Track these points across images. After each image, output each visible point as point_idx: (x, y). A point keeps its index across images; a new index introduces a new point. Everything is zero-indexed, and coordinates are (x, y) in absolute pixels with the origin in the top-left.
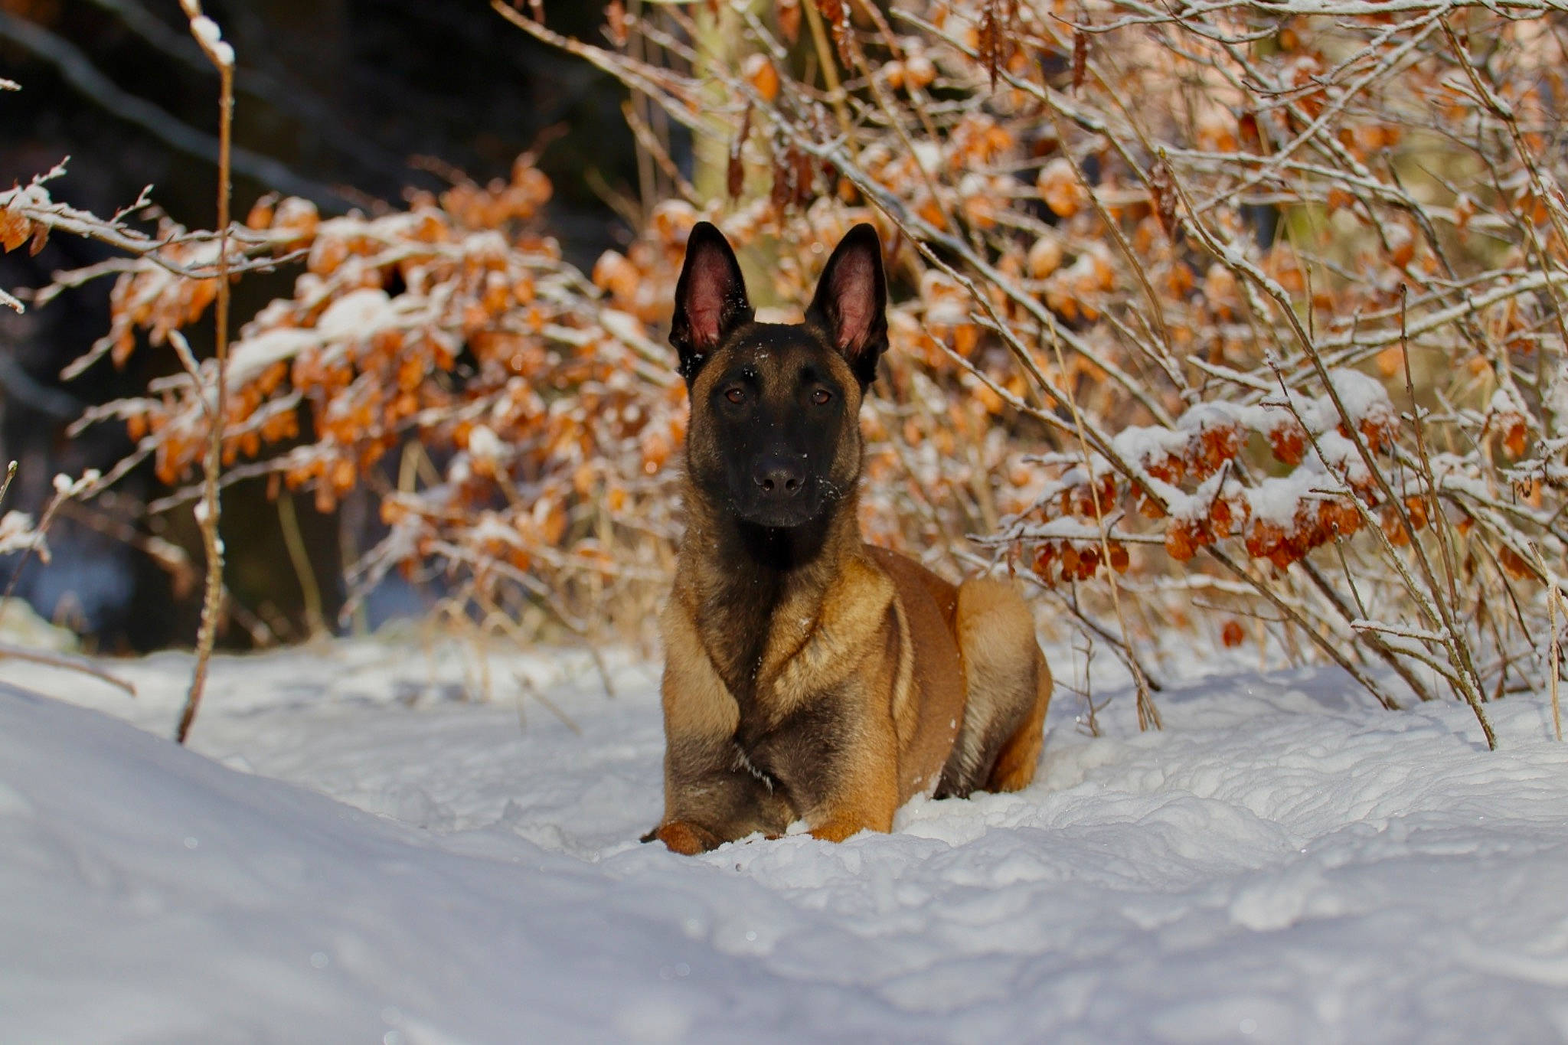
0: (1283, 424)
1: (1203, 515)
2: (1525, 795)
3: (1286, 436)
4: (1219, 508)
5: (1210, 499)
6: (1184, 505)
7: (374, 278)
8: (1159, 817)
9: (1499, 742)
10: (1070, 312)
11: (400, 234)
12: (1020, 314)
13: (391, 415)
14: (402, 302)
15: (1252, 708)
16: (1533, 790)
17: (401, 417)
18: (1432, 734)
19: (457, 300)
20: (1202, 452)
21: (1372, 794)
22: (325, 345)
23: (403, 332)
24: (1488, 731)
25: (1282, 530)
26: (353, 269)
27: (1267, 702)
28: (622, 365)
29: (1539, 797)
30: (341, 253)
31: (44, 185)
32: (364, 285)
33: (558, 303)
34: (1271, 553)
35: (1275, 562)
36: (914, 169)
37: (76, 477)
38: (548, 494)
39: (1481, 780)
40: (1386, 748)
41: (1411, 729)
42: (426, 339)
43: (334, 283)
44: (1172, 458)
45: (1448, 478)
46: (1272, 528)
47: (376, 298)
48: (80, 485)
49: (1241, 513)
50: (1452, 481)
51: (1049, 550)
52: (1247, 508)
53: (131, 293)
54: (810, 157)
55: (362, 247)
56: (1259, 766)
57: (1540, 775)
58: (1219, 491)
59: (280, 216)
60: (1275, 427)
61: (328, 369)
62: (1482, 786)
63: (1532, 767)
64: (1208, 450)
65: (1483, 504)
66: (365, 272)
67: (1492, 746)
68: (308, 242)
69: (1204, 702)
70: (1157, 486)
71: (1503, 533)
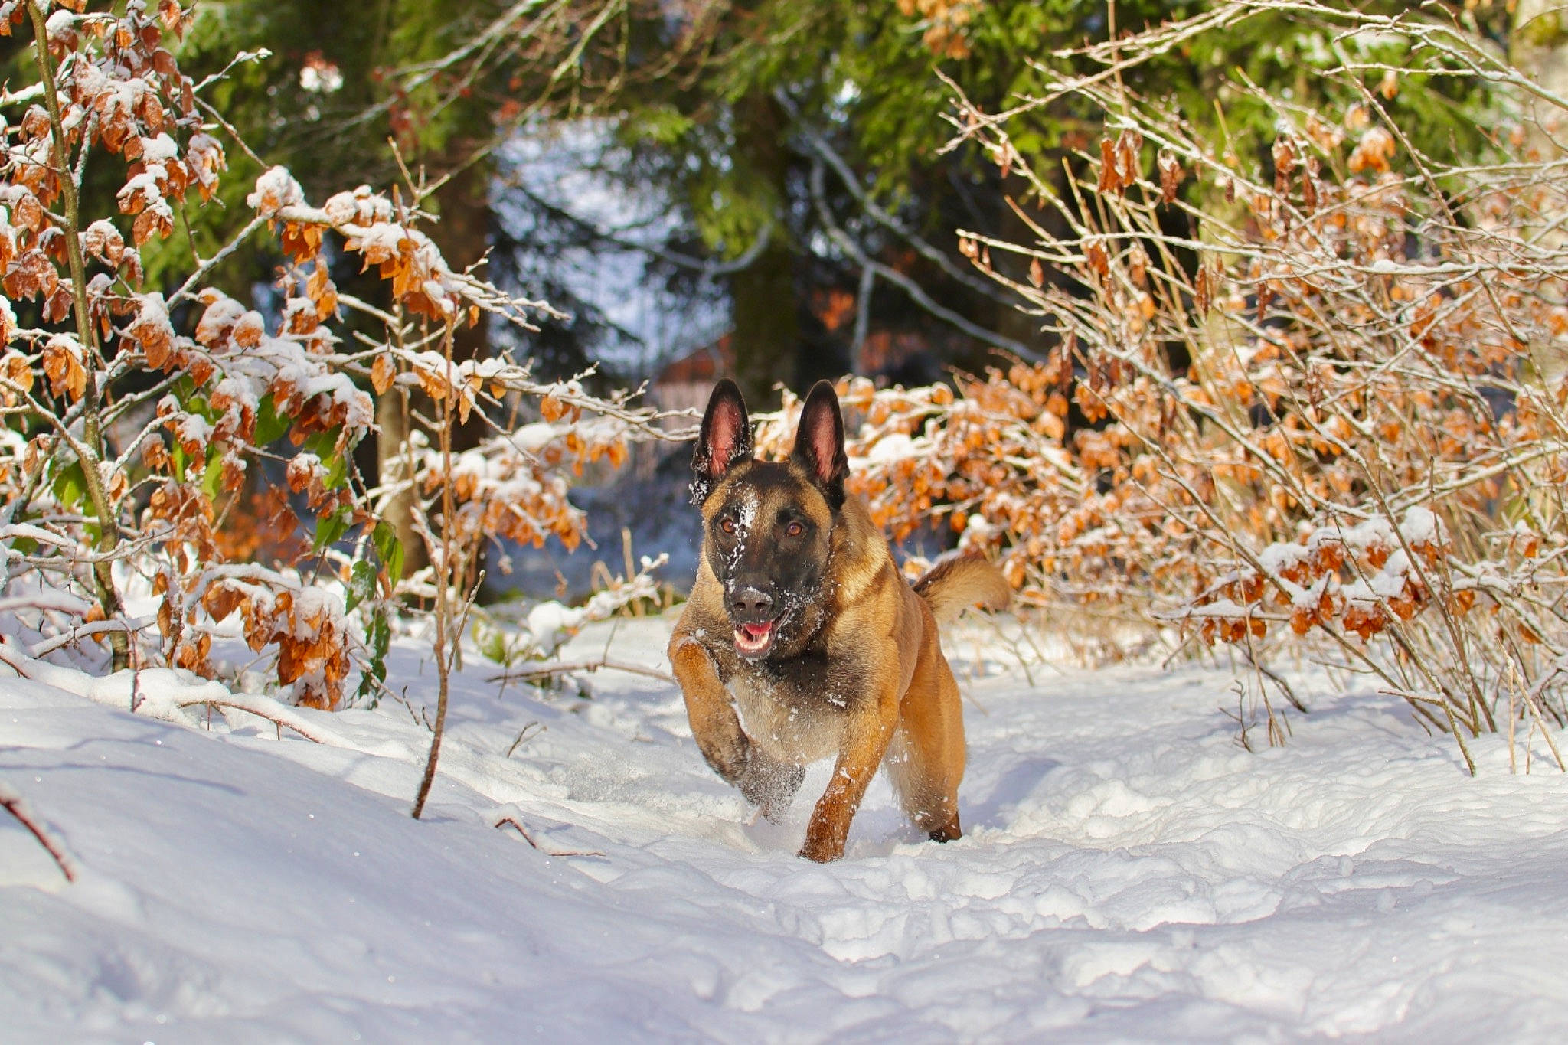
0: (1374, 542)
1: (1315, 606)
2: (1471, 823)
3: (1376, 550)
4: (1325, 599)
5: (1319, 596)
6: (1303, 597)
7: (905, 425)
8: (1209, 838)
9: (1477, 771)
10: (1323, 451)
11: (922, 399)
12: (1254, 459)
13: (914, 508)
14: (920, 441)
15: (1357, 726)
16: (1476, 818)
17: (920, 511)
18: (1441, 761)
19: (951, 439)
20: (1319, 561)
21: (1376, 814)
22: (872, 466)
23: (917, 459)
24: (1470, 763)
25: (1366, 613)
26: (893, 421)
27: (1368, 722)
28: (1052, 479)
29: (1478, 823)
30: (887, 411)
31: (580, 381)
32: (899, 431)
33: (1016, 441)
34: (1359, 629)
35: (1361, 633)
36: (1235, 361)
37: (654, 558)
38: (1013, 557)
39: (1444, 809)
40: (1410, 770)
41: (1428, 757)
42: (929, 465)
43: (882, 429)
44: (1302, 564)
45: (1483, 578)
46: (1360, 612)
47: (905, 438)
48: (657, 563)
49: (1340, 604)
50: (1486, 580)
51: (1211, 623)
52: (1343, 600)
53: (765, 433)
54: (1116, 360)
55: (901, 407)
56: (1324, 782)
57: (1485, 806)
58: (1325, 590)
59: (852, 388)
60: (1369, 544)
61: (870, 482)
62: (1443, 814)
63: (1481, 799)
64: (1323, 559)
65: (1507, 595)
66: (900, 422)
67: (1472, 774)
68: (867, 404)
69: (1328, 722)
70: (1286, 584)
71: (1519, 614)
